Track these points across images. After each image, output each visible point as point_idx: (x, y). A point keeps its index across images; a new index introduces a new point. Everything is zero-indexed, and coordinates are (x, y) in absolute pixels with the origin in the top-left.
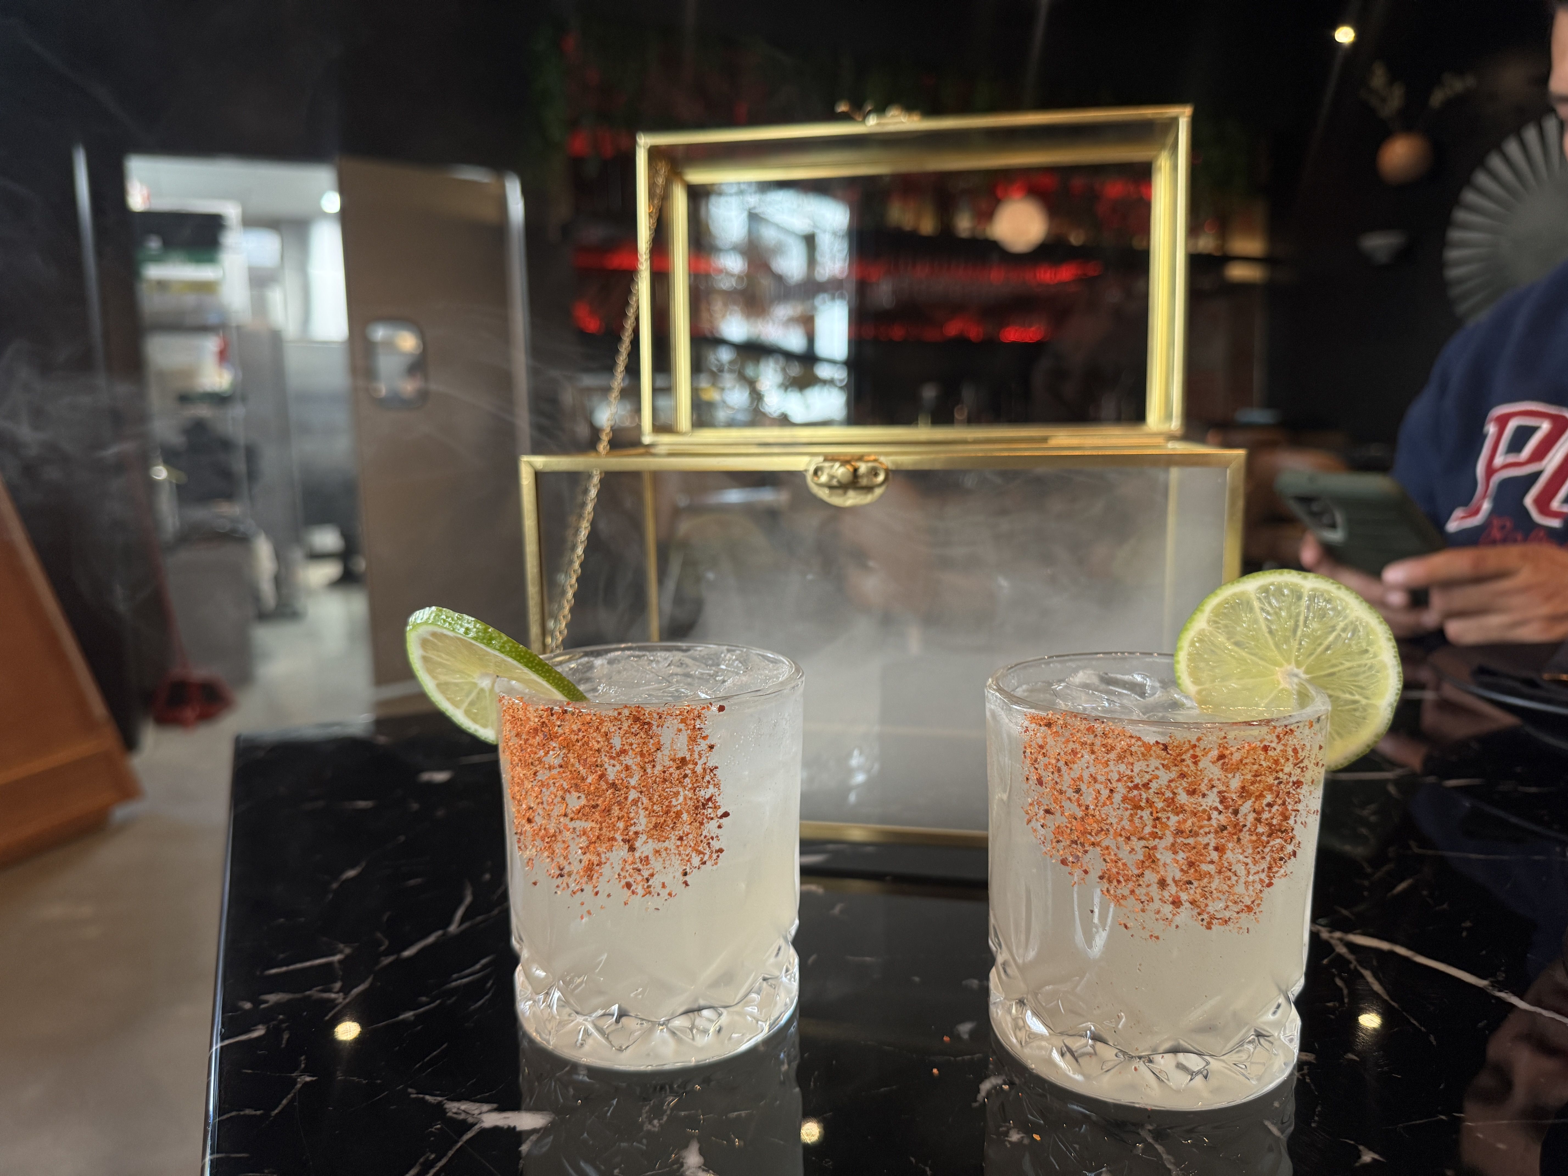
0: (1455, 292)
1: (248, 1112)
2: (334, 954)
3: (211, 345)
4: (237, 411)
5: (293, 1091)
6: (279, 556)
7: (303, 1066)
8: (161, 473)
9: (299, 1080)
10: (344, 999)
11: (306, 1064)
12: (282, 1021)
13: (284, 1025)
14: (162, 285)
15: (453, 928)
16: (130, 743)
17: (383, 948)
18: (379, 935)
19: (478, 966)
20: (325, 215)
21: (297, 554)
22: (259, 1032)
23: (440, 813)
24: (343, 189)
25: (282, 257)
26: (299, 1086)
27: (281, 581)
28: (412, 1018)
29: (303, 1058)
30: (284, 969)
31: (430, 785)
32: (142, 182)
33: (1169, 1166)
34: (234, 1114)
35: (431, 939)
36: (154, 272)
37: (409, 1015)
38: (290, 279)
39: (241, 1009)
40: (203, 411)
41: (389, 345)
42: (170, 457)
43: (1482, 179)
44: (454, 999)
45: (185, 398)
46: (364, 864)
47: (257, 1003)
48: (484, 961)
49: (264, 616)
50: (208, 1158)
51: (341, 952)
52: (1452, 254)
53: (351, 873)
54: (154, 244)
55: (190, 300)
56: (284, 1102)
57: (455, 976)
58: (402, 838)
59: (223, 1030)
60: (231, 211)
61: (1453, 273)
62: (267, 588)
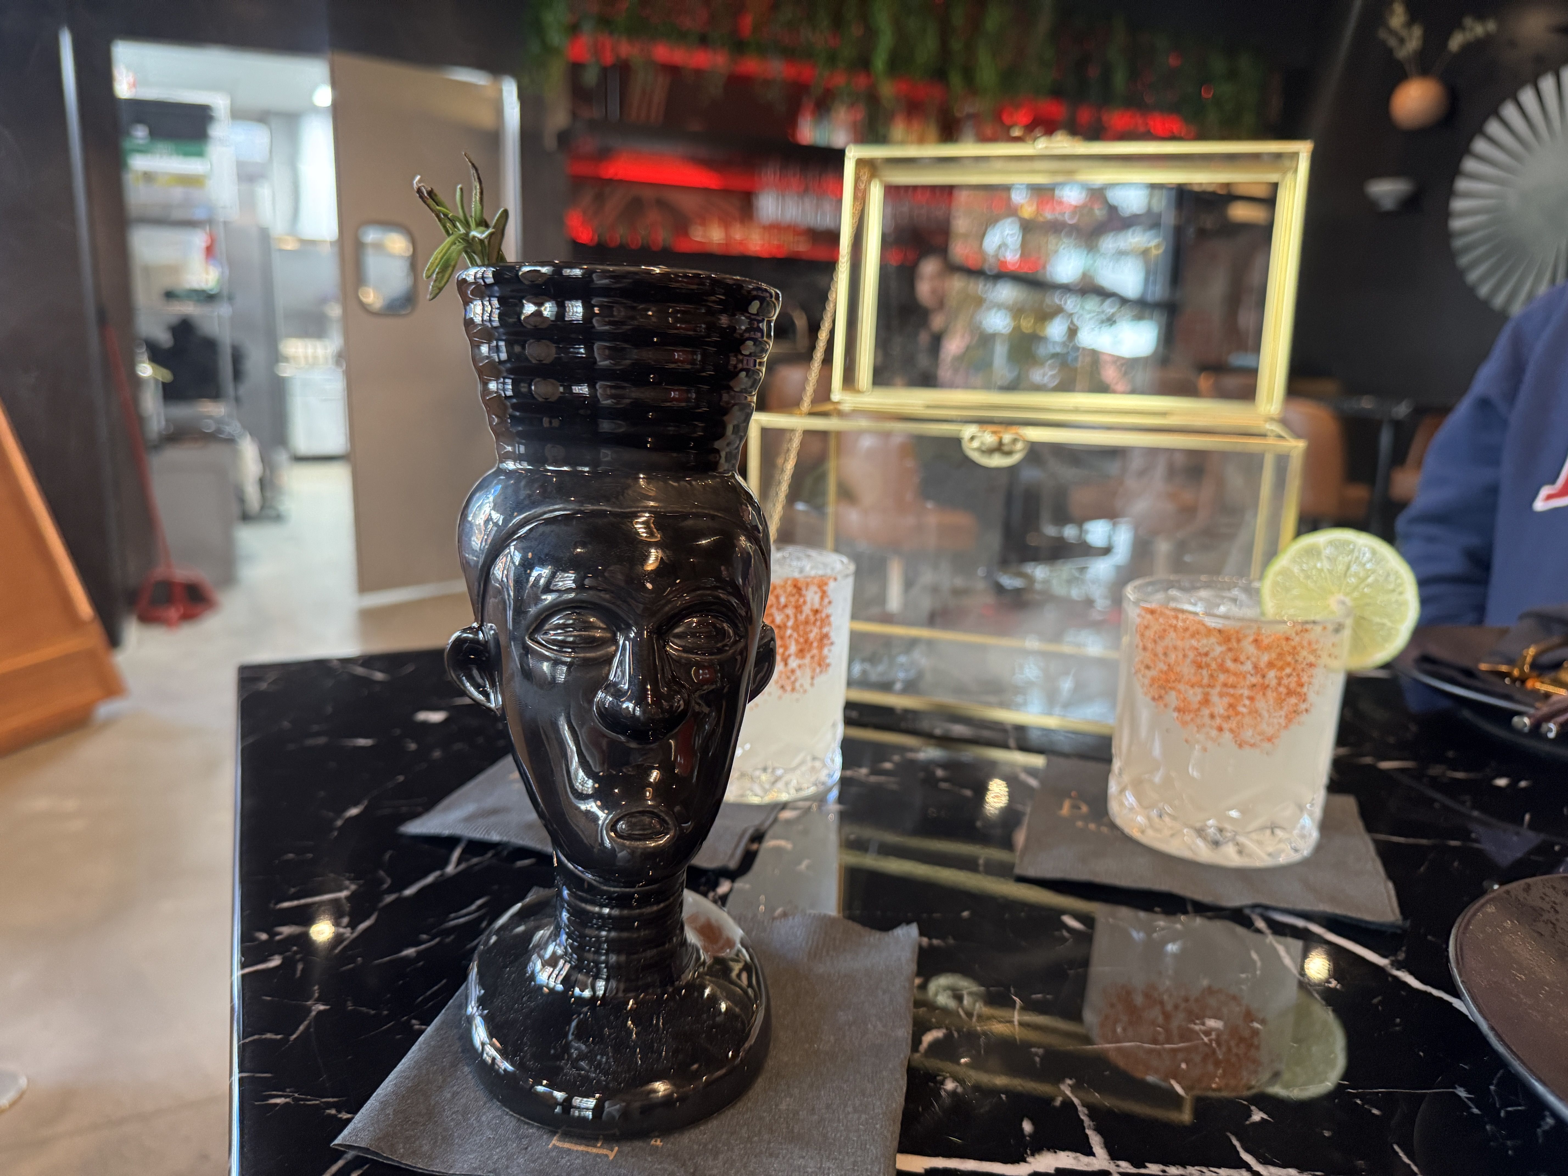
0: (1458, 243)
1: (269, 1036)
2: (340, 890)
3: (198, 240)
4: (223, 310)
5: (309, 1018)
6: (265, 459)
7: (316, 995)
8: (146, 370)
9: (313, 1008)
10: (352, 933)
11: (320, 993)
12: (296, 953)
13: (298, 956)
14: (148, 177)
15: (450, 869)
16: (114, 640)
17: (385, 886)
18: (382, 873)
19: (473, 907)
20: (316, 110)
21: (282, 457)
22: (275, 962)
23: (437, 754)
24: (335, 84)
25: (271, 152)
26: (314, 1013)
27: (265, 484)
28: (415, 955)
29: (316, 987)
30: (295, 903)
31: (425, 725)
32: (128, 68)
33: (1082, 1117)
34: (256, 1037)
35: (430, 879)
36: (139, 163)
37: (410, 951)
38: (279, 175)
39: (256, 939)
40: (189, 309)
41: (379, 247)
42: (157, 355)
43: (1494, 128)
44: (452, 937)
45: (170, 295)
46: (366, 802)
47: (272, 935)
48: (479, 902)
49: (246, 517)
50: (236, 1076)
51: (347, 888)
52: (1458, 205)
53: (354, 811)
54: (140, 133)
55: (178, 193)
56: (302, 1028)
57: (453, 915)
58: (401, 778)
59: (243, 959)
60: (219, 103)
61: (1457, 224)
62: (252, 492)
